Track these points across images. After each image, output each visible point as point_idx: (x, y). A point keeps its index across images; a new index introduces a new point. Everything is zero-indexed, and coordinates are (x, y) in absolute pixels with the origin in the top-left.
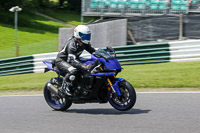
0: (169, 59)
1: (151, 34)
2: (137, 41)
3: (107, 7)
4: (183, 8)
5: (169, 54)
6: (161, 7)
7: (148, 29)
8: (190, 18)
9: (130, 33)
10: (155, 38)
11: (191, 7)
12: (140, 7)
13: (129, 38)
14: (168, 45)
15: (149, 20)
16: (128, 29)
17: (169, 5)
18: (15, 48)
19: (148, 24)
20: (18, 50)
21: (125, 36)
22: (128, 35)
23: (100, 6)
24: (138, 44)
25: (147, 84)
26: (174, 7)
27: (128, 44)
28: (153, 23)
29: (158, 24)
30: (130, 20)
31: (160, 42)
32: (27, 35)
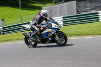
0: (99, 20)
5: (98, 18)
14: (98, 13)
18: (20, 18)
20: (22, 20)
21: (76, 9)
22: (77, 9)
25: (88, 33)
31: (94, 11)
32: (26, 11)
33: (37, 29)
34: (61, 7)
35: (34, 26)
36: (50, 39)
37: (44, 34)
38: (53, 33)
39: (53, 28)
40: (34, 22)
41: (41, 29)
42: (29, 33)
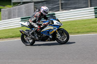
33: (36, 26)
34: (19, 9)
35: (33, 24)
36: (51, 37)
37: (45, 32)
38: (54, 30)
39: (55, 26)
40: (33, 20)
41: (42, 26)
42: (26, 30)
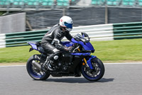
1: (43, 23)
2: (33, 28)
3: (11, 4)
4: (65, 4)
6: (50, 4)
7: (40, 20)
8: (70, 11)
9: (28, 23)
10: (46, 26)
11: (71, 4)
12: (35, 4)
13: (27, 27)
15: (41, 13)
16: (26, 20)
17: (56, 3)
19: (40, 16)
23: (7, 4)
24: (34, 31)
26: (59, 4)
27: (27, 30)
28: (44, 16)
29: (48, 16)
30: (28, 13)
